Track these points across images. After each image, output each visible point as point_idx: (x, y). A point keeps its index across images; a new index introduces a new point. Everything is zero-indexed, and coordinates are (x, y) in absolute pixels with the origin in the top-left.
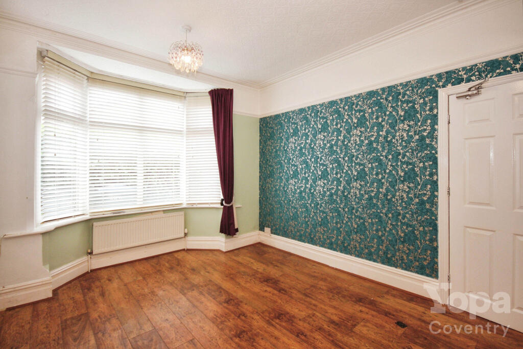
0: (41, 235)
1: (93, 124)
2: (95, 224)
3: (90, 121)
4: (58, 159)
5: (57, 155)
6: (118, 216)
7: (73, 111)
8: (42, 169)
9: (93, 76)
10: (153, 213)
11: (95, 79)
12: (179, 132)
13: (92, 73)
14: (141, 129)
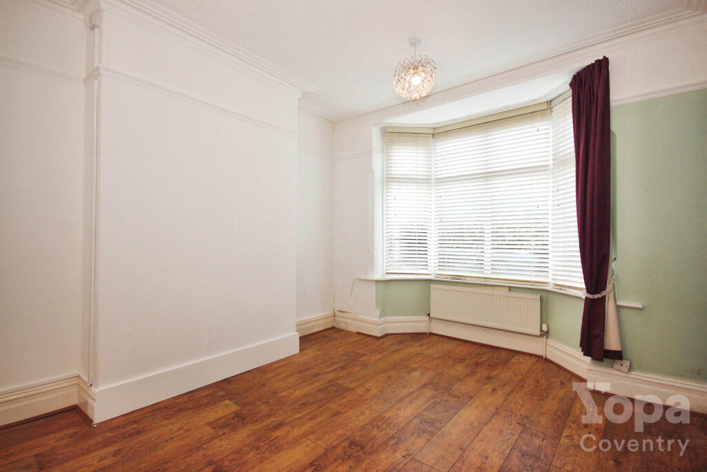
0: (374, 283)
1: (440, 181)
2: (432, 286)
3: (435, 179)
4: (398, 220)
5: (397, 216)
6: (457, 282)
7: (415, 173)
8: (387, 229)
9: (437, 131)
10: (495, 288)
11: (438, 133)
12: (542, 169)
13: (434, 128)
14: (487, 176)
